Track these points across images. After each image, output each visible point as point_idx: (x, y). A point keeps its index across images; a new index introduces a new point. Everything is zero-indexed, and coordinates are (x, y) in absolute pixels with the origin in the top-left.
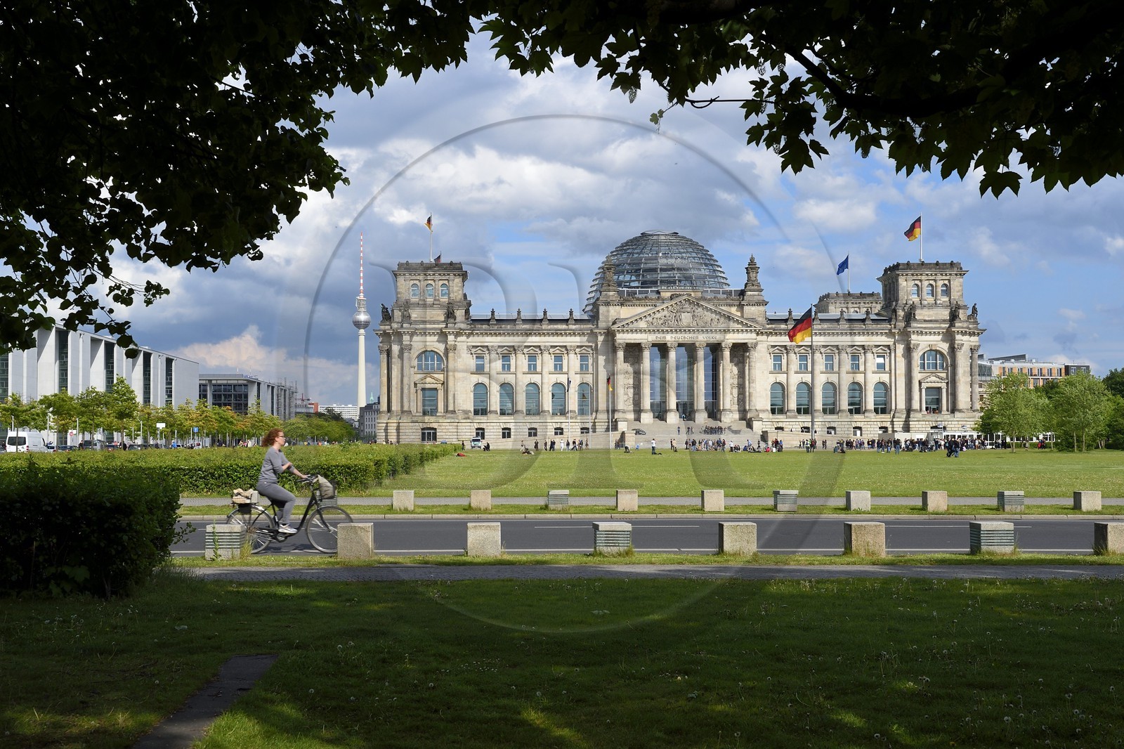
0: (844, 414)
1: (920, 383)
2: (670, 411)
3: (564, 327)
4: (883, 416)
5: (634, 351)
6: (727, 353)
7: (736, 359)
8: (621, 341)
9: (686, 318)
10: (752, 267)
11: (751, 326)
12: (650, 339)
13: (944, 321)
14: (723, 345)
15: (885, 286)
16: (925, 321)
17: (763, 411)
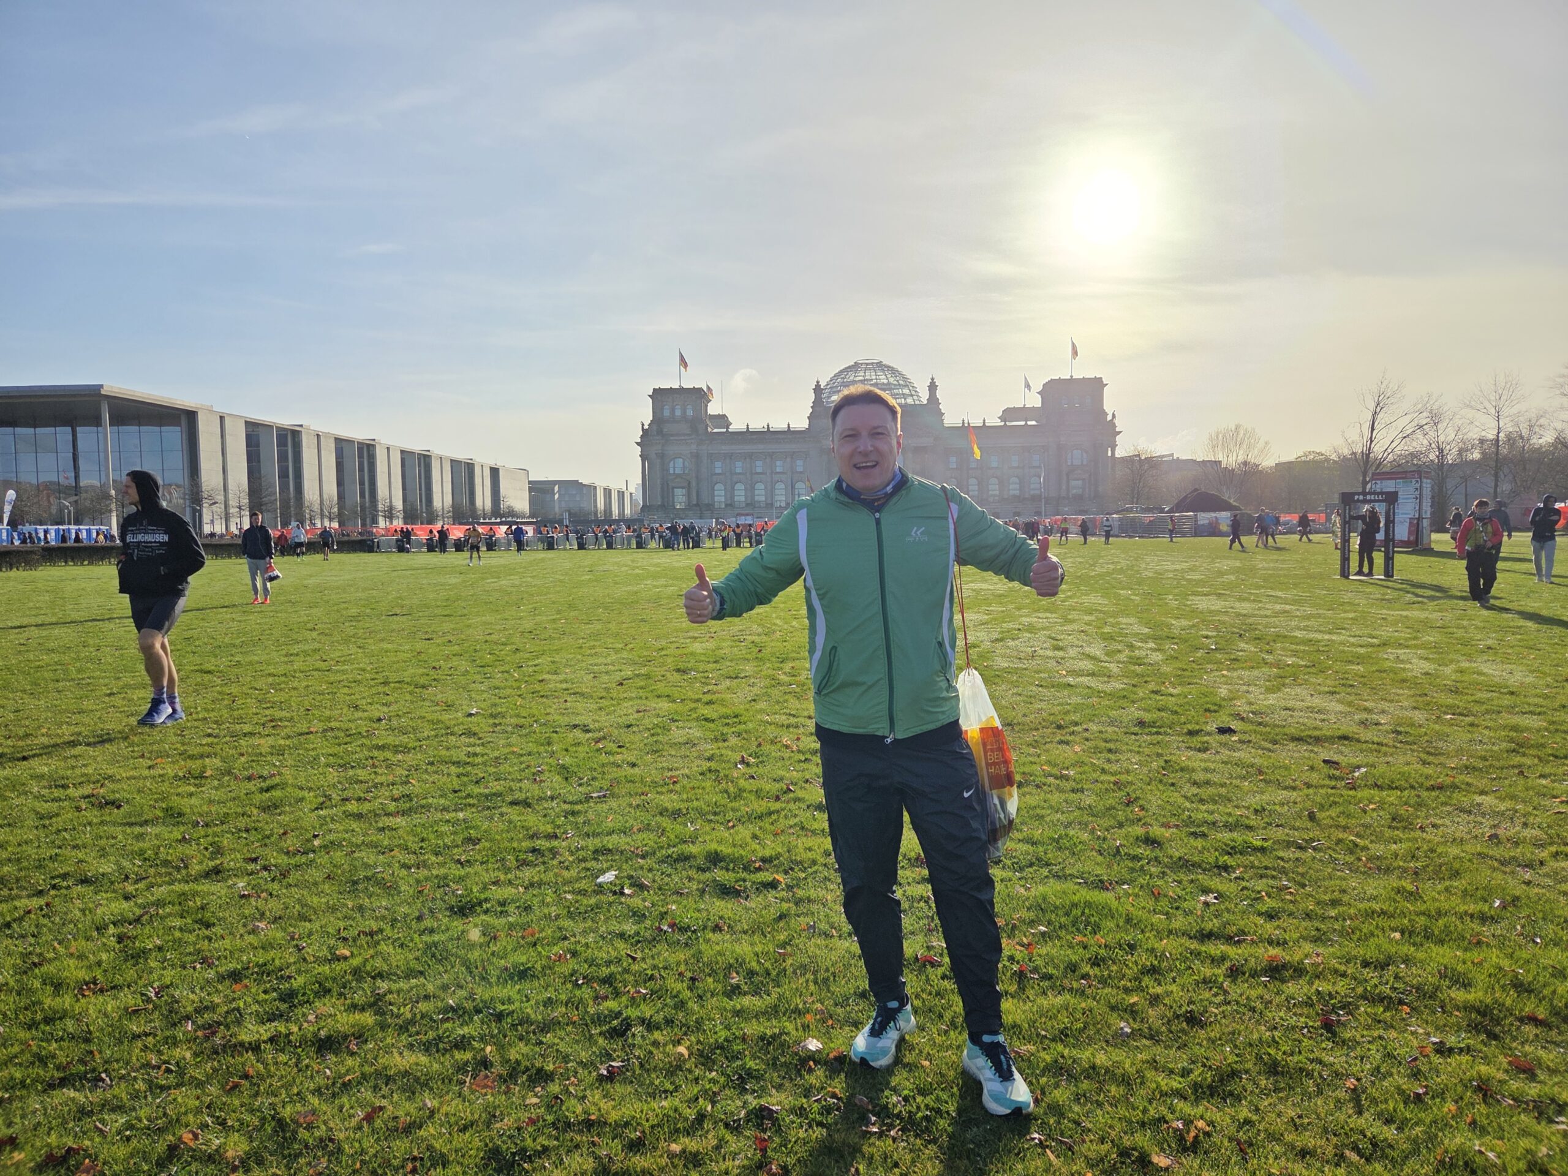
1: (1068, 475)
3: (783, 437)
10: (933, 387)
11: (930, 433)
13: (1088, 425)
15: (1044, 398)
16: (1073, 426)
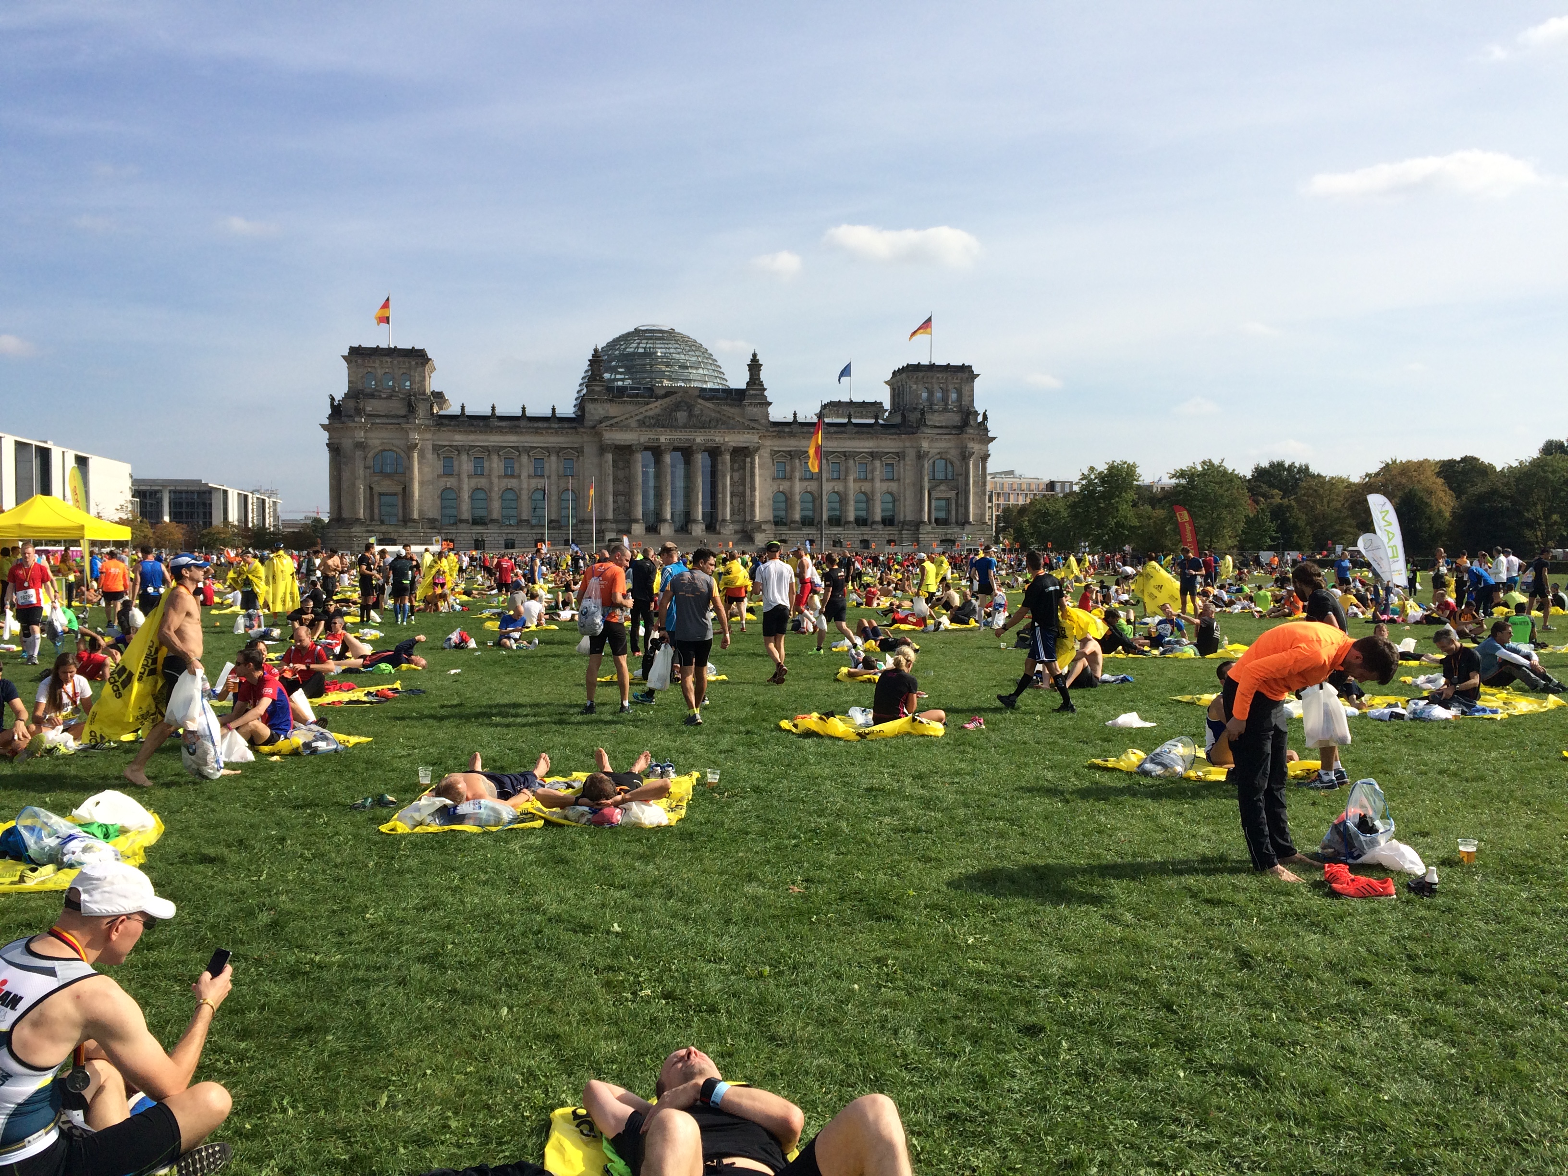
0: (851, 526)
1: (930, 493)
2: (665, 521)
3: (545, 425)
4: (890, 528)
5: (624, 452)
6: (728, 457)
7: (736, 466)
8: (609, 442)
9: (682, 416)
10: (755, 366)
11: (753, 428)
12: (642, 440)
13: (955, 427)
14: (723, 448)
15: (893, 390)
16: (936, 427)
17: (766, 522)
